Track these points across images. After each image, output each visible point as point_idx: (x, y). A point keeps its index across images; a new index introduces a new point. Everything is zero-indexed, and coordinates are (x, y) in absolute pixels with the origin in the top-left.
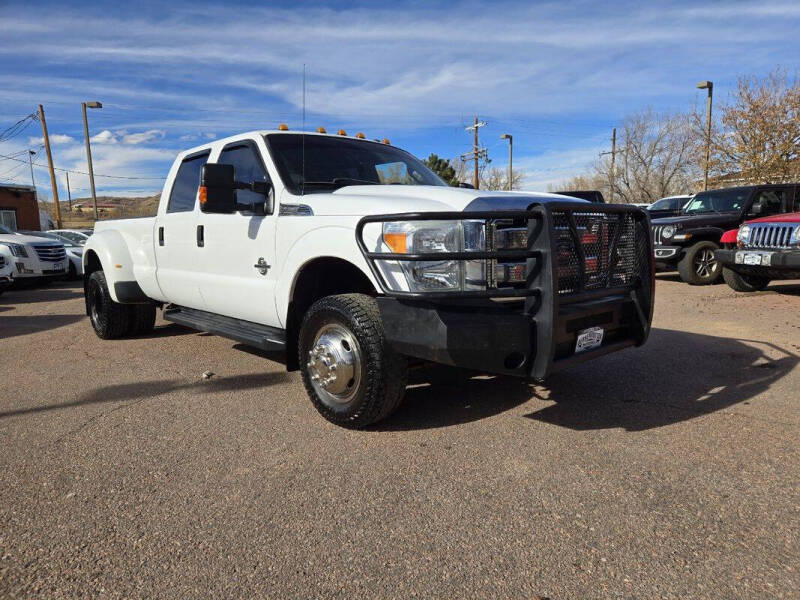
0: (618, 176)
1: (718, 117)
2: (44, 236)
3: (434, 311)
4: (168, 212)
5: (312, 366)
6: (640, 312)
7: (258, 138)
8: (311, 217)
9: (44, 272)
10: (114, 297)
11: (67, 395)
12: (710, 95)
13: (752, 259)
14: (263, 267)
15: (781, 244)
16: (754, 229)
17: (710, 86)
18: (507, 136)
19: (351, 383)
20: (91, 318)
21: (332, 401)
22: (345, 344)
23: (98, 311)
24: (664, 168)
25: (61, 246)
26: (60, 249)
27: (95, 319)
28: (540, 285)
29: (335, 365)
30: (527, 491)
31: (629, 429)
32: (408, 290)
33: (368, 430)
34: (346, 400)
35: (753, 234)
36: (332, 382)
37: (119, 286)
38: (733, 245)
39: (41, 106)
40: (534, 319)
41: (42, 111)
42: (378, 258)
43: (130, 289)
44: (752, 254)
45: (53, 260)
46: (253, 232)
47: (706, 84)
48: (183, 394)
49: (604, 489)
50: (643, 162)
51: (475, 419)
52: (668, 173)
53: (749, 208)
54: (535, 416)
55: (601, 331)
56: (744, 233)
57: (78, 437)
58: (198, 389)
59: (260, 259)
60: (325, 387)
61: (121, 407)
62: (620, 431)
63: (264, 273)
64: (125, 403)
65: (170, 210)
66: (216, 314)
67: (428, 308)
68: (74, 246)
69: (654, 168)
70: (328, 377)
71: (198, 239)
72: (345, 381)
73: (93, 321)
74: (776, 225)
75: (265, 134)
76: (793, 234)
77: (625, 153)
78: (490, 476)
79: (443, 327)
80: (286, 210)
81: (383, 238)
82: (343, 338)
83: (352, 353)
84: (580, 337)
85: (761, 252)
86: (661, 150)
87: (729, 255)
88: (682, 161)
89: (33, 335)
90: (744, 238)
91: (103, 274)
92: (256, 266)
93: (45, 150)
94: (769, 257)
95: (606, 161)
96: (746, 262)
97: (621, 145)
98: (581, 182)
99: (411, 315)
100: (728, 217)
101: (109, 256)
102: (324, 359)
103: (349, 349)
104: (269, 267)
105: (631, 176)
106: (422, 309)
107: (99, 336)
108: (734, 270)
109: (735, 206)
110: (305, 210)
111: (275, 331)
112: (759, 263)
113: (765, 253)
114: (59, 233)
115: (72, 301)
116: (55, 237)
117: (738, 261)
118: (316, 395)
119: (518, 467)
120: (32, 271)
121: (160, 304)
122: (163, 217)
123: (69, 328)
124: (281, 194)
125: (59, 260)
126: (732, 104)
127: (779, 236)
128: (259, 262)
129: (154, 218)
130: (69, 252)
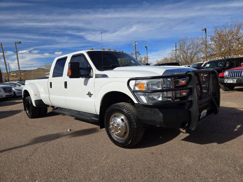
0: (178, 57)
1: (209, 39)
2: (5, 84)
3: (158, 109)
4: (53, 77)
5: (111, 128)
6: (216, 103)
7: (84, 52)
8: (108, 78)
9: (6, 96)
10: (34, 105)
11: (25, 141)
12: (206, 32)
13: (230, 81)
14: (90, 94)
15: (239, 76)
16: (229, 72)
17: (205, 29)
18: (146, 47)
19: (125, 133)
20: (26, 112)
21: (118, 139)
22: (122, 120)
23: (29, 109)
24: (191, 54)
25: (11, 87)
26: (11, 88)
27: (27, 112)
28: (191, 98)
29: (120, 127)
30: (196, 170)
31: (219, 143)
32: (147, 103)
33: (131, 149)
34: (123, 139)
35: (229, 74)
36: (119, 133)
37: (36, 101)
38: (223, 77)
39: (1, 44)
40: (190, 110)
41: (2, 45)
42: (135, 92)
43: (40, 102)
44: (230, 80)
45: (8, 92)
46: (86, 83)
47: (204, 29)
48: (64, 138)
49: (222, 167)
50: (185, 53)
51: (166, 142)
52: (193, 55)
53: (225, 66)
54: (184, 140)
55: (206, 111)
56: (226, 73)
57: (32, 157)
58: (69, 136)
59: (89, 92)
60: (116, 135)
61: (44, 144)
62: (215, 144)
63: (90, 97)
64: (45, 143)
65: (54, 76)
66: (71, 110)
67: (155, 108)
68: (14, 87)
69: (189, 54)
70: (117, 131)
71: (65, 86)
72: (124, 133)
73: (27, 113)
74: (236, 71)
75: (87, 52)
76: (242, 73)
77: (180, 50)
78: (180, 165)
79: (161, 115)
80: (97, 76)
81: (136, 85)
82: (121, 118)
83: (125, 123)
84: (202, 114)
85: (232, 79)
86: (190, 49)
87: (222, 80)
88: (197, 52)
89: (6, 118)
90: (226, 75)
91: (30, 98)
92: (87, 94)
93: (3, 57)
94: (236, 80)
95: (174, 53)
96: (228, 82)
97: (178, 47)
98: (166, 59)
99: (148, 111)
100: (219, 69)
101: (32, 92)
102: (116, 125)
103: (124, 122)
104: (92, 95)
105: (182, 57)
106: (152, 109)
107: (30, 118)
108: (224, 85)
109: (221, 65)
110: (105, 76)
111: (94, 115)
112: (232, 82)
113: (234, 79)
114: (9, 83)
115: (16, 105)
116: (8, 84)
117: (225, 82)
118: (112, 137)
119: (188, 160)
120: (2, 96)
121: (48, 106)
122: (51, 79)
123: (18, 115)
124: (95, 71)
125: (10, 92)
126: (213, 35)
127: (238, 74)
128: (88, 93)
129: (47, 79)
130: (13, 89)
